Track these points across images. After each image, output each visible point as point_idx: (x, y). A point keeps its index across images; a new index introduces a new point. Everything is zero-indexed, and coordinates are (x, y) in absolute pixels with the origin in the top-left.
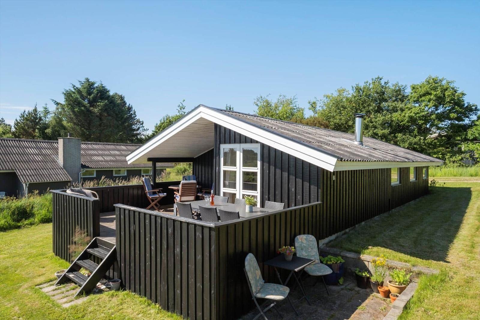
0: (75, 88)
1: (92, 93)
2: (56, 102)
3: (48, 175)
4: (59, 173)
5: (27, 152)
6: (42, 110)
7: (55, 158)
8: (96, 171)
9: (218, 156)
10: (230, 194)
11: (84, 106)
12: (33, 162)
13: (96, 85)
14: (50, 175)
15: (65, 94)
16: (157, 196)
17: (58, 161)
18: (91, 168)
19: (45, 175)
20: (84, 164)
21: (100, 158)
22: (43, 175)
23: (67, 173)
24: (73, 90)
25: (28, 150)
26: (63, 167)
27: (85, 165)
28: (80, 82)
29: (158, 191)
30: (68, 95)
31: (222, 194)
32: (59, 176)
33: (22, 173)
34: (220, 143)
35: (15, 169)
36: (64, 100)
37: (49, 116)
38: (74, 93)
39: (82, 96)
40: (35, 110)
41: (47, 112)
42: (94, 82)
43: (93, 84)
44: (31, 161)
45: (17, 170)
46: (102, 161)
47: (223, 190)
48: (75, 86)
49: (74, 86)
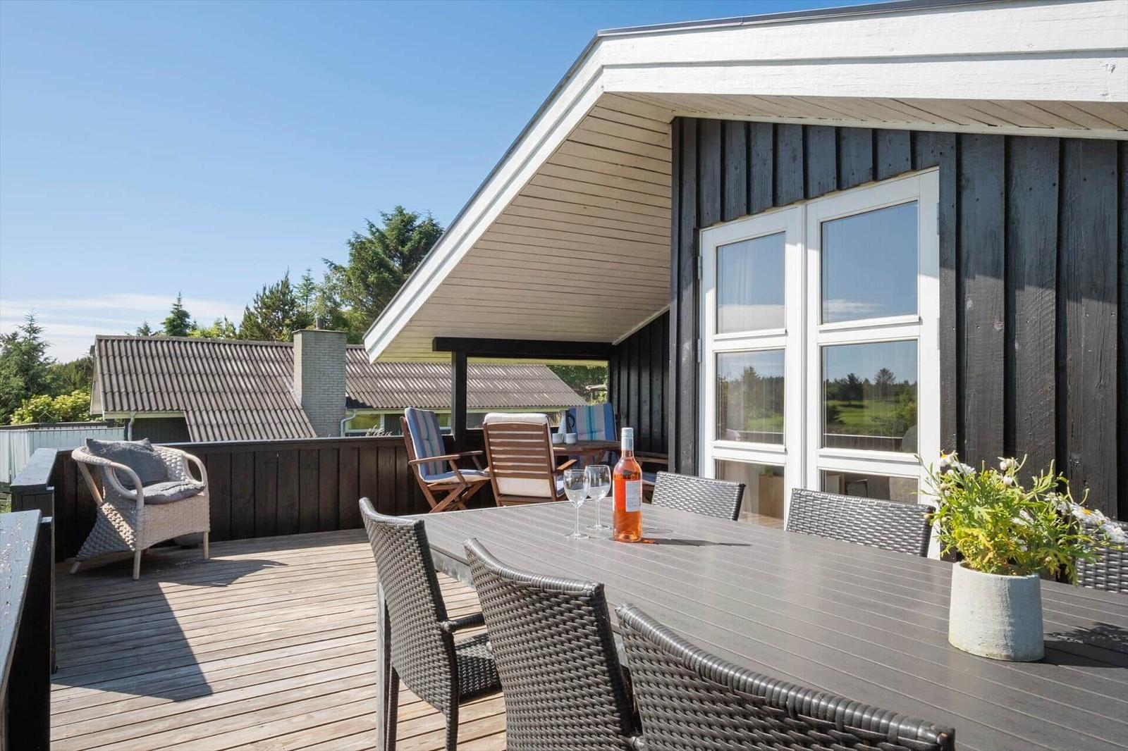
0: (374, 229)
1: (409, 239)
2: (332, 264)
3: (260, 426)
4: (289, 420)
5: (224, 368)
6: (302, 282)
7: (287, 384)
8: (386, 415)
9: (691, 287)
10: (749, 467)
11: (391, 271)
12: (232, 394)
13: (417, 223)
14: (267, 426)
15: (353, 245)
16: (455, 479)
17: (291, 391)
18: (371, 407)
19: (254, 426)
20: (353, 398)
21: (398, 384)
22: (247, 426)
23: (307, 420)
24: (370, 237)
25: (228, 364)
26: (300, 407)
27: (356, 401)
28: (383, 215)
29: (455, 461)
30: (359, 248)
31: (708, 470)
32: (286, 428)
33: (199, 420)
34: (699, 225)
35: (186, 410)
36: (348, 258)
37: (313, 297)
38: (371, 242)
39: (386, 247)
40: (286, 284)
41: (309, 287)
42: (416, 214)
43: (412, 219)
44: (228, 390)
45: (191, 413)
46: (400, 392)
47: (712, 449)
48: (374, 226)
49: (372, 226)
